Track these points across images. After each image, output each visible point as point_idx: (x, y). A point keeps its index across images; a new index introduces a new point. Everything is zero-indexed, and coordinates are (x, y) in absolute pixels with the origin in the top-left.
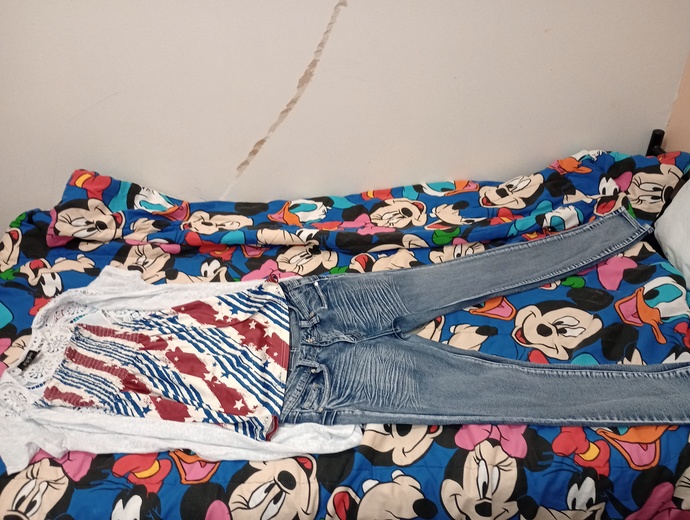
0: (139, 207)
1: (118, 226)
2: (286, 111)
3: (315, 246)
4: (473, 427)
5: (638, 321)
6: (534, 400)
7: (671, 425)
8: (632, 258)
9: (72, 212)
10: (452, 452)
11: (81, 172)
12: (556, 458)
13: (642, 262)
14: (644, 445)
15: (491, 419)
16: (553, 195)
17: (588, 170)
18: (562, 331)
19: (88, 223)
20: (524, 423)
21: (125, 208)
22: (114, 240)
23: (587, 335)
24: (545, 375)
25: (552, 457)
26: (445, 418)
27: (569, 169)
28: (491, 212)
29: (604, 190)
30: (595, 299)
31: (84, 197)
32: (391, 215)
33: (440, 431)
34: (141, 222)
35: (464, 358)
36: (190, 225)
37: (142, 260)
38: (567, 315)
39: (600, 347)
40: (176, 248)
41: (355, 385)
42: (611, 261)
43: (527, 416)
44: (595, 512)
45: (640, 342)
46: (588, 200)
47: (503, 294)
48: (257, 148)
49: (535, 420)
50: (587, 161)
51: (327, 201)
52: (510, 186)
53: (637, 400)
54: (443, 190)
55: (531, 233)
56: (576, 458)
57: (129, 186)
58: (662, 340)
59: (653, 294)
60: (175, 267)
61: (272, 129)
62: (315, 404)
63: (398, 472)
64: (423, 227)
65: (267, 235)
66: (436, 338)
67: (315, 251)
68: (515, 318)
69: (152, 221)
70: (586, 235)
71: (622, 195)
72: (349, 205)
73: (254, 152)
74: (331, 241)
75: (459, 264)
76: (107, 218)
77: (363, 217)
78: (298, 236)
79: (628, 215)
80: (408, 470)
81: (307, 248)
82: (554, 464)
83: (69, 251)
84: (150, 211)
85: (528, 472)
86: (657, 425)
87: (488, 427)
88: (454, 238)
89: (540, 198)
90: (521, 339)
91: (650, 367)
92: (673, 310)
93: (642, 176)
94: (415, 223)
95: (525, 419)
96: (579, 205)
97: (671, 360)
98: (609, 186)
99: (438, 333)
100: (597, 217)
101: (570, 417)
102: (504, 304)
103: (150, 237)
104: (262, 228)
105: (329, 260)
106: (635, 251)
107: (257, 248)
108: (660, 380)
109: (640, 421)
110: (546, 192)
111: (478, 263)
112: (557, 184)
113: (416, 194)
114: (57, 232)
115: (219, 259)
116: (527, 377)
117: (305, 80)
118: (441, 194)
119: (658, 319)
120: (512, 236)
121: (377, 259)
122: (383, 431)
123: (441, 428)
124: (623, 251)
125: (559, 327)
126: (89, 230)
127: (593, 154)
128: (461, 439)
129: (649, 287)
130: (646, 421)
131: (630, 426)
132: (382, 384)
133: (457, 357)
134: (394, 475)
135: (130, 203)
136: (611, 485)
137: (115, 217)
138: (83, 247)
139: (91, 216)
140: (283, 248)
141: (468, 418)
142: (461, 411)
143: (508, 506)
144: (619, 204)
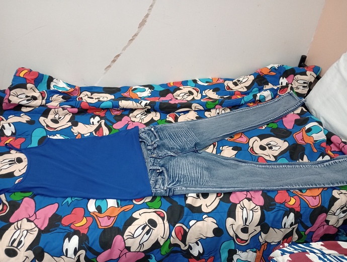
0: (53, 89)
1: (43, 98)
2: (132, 40)
3: (148, 109)
4: (238, 193)
5: (303, 142)
6: (263, 180)
7: (324, 188)
8: (297, 114)
9: (18, 91)
10: (229, 205)
11: (23, 69)
12: (277, 205)
13: (302, 116)
14: (314, 197)
15: (246, 189)
16: (259, 85)
17: (274, 74)
18: (270, 148)
19: (27, 96)
20: (261, 190)
21: (46, 89)
22: (41, 106)
23: (282, 149)
24: (267, 168)
25: (275, 204)
26: (225, 189)
27: (265, 73)
28: (231, 93)
29: (282, 83)
30: (283, 133)
31: (25, 82)
32: (183, 94)
33: (222, 196)
34: (55, 96)
35: (229, 161)
36: (81, 98)
37: (57, 116)
38: (273, 140)
39: (289, 154)
40: (76, 110)
41: (180, 176)
42: (289, 116)
43: (262, 187)
44: (294, 228)
45: (306, 151)
46: (275, 88)
47: (242, 131)
48: (116, 59)
49: (266, 188)
50: (273, 69)
51: (151, 87)
52: (239, 81)
53: (309, 177)
54: (207, 82)
55: (251, 103)
56: (286, 204)
57: (48, 77)
58: (315, 151)
59: (309, 130)
60: (76, 120)
61: (124, 49)
62: (161, 186)
63: (205, 216)
64: (200, 100)
65: (123, 104)
66: (214, 152)
67: (148, 112)
68: (248, 142)
69: (61, 96)
70: (276, 104)
71: (290, 85)
72: (162, 89)
73: (114, 61)
74: (157, 106)
75: (219, 118)
76: (37, 94)
77: (170, 95)
78: (140, 104)
79: (294, 94)
80: (210, 215)
81: (144, 110)
82: (277, 207)
83: (16, 112)
84: (60, 91)
85: (265, 212)
86: (319, 188)
87: (245, 193)
88: (216, 105)
89: (254, 86)
90: (253, 152)
91: (312, 163)
92: (319, 137)
93: (298, 77)
94: (196, 98)
95: (262, 188)
96: (271, 90)
97: (320, 159)
98: (284, 81)
99: (215, 150)
100: (280, 96)
101: (281, 186)
102: (242, 136)
103: (61, 104)
104: (121, 100)
105: (156, 116)
106: (298, 111)
107: (118, 110)
108: (318, 168)
109: (311, 186)
110: (256, 84)
111: (228, 117)
112: (260, 80)
113: (194, 84)
114: (10, 101)
115: (99, 116)
116: (259, 169)
117: (142, 24)
118: (207, 84)
119: (313, 141)
120: (242, 105)
121: (180, 116)
122: (196, 197)
123: (223, 194)
124: (293, 111)
125: (269, 146)
126: (28, 100)
127: (276, 66)
128: (233, 199)
129: (307, 127)
130: (314, 186)
131: (307, 189)
132: (193, 175)
133: (226, 161)
134: (204, 217)
135: (49, 87)
136: (301, 216)
137: (41, 94)
138: (24, 109)
139: (28, 93)
140: (132, 110)
141: (236, 189)
142: (232, 186)
143: (256, 228)
144: (289, 90)
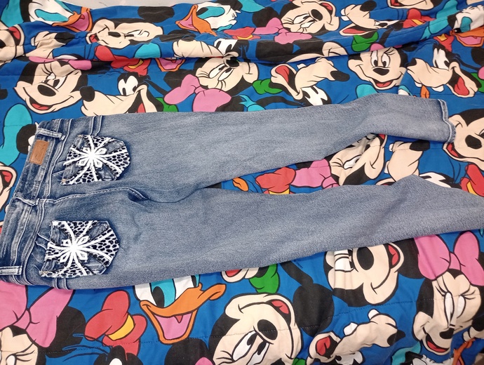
0: (36, 18)
1: (17, 43)
3: (233, 58)
10: (420, 283)
22: (16, 58)
28: (401, 14)
32: (301, 19)
33: (402, 261)
36: (96, 37)
37: (52, 78)
40: (87, 64)
55: (442, 35)
63: (373, 312)
65: (183, 48)
67: (233, 63)
69: (54, 35)
72: (258, 8)
76: (2, 34)
77: (274, 21)
78: (217, 47)
81: (225, 59)
84: (50, 23)
87: (447, 256)
88: (372, 43)
90: (453, 152)
94: (328, 28)
103: (55, 53)
104: (177, 39)
115: (135, 75)
120: (426, 40)
121: (298, 70)
122: (349, 269)
134: (370, 315)
135: (25, 15)
137: (12, 33)
